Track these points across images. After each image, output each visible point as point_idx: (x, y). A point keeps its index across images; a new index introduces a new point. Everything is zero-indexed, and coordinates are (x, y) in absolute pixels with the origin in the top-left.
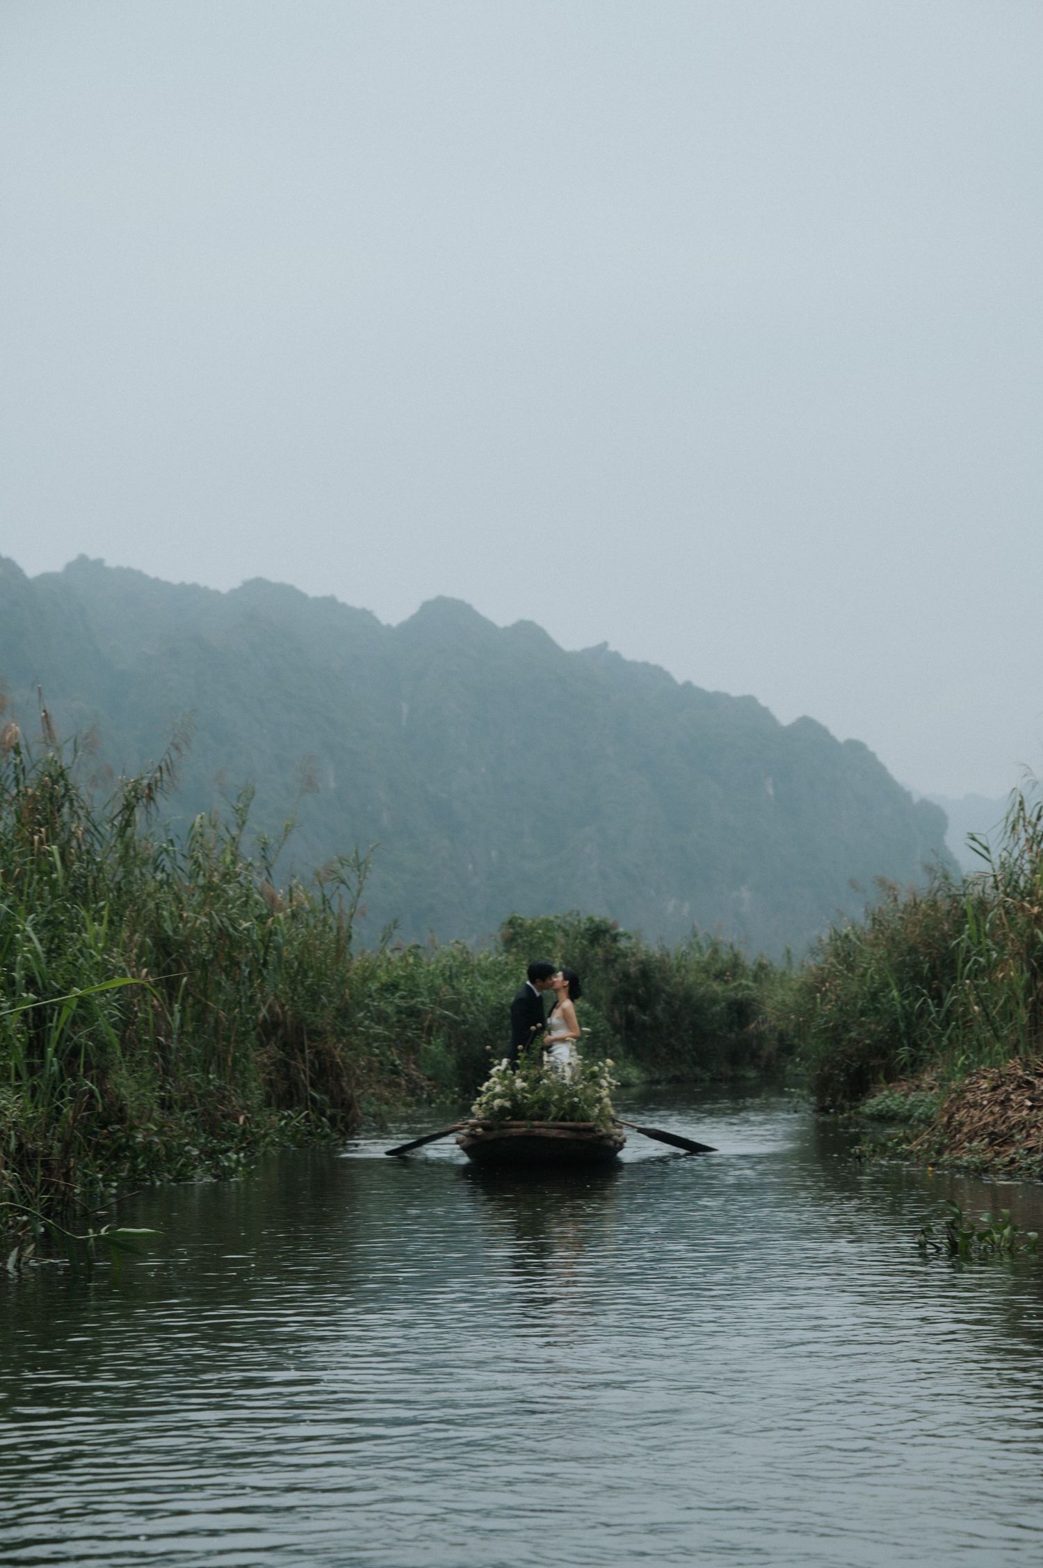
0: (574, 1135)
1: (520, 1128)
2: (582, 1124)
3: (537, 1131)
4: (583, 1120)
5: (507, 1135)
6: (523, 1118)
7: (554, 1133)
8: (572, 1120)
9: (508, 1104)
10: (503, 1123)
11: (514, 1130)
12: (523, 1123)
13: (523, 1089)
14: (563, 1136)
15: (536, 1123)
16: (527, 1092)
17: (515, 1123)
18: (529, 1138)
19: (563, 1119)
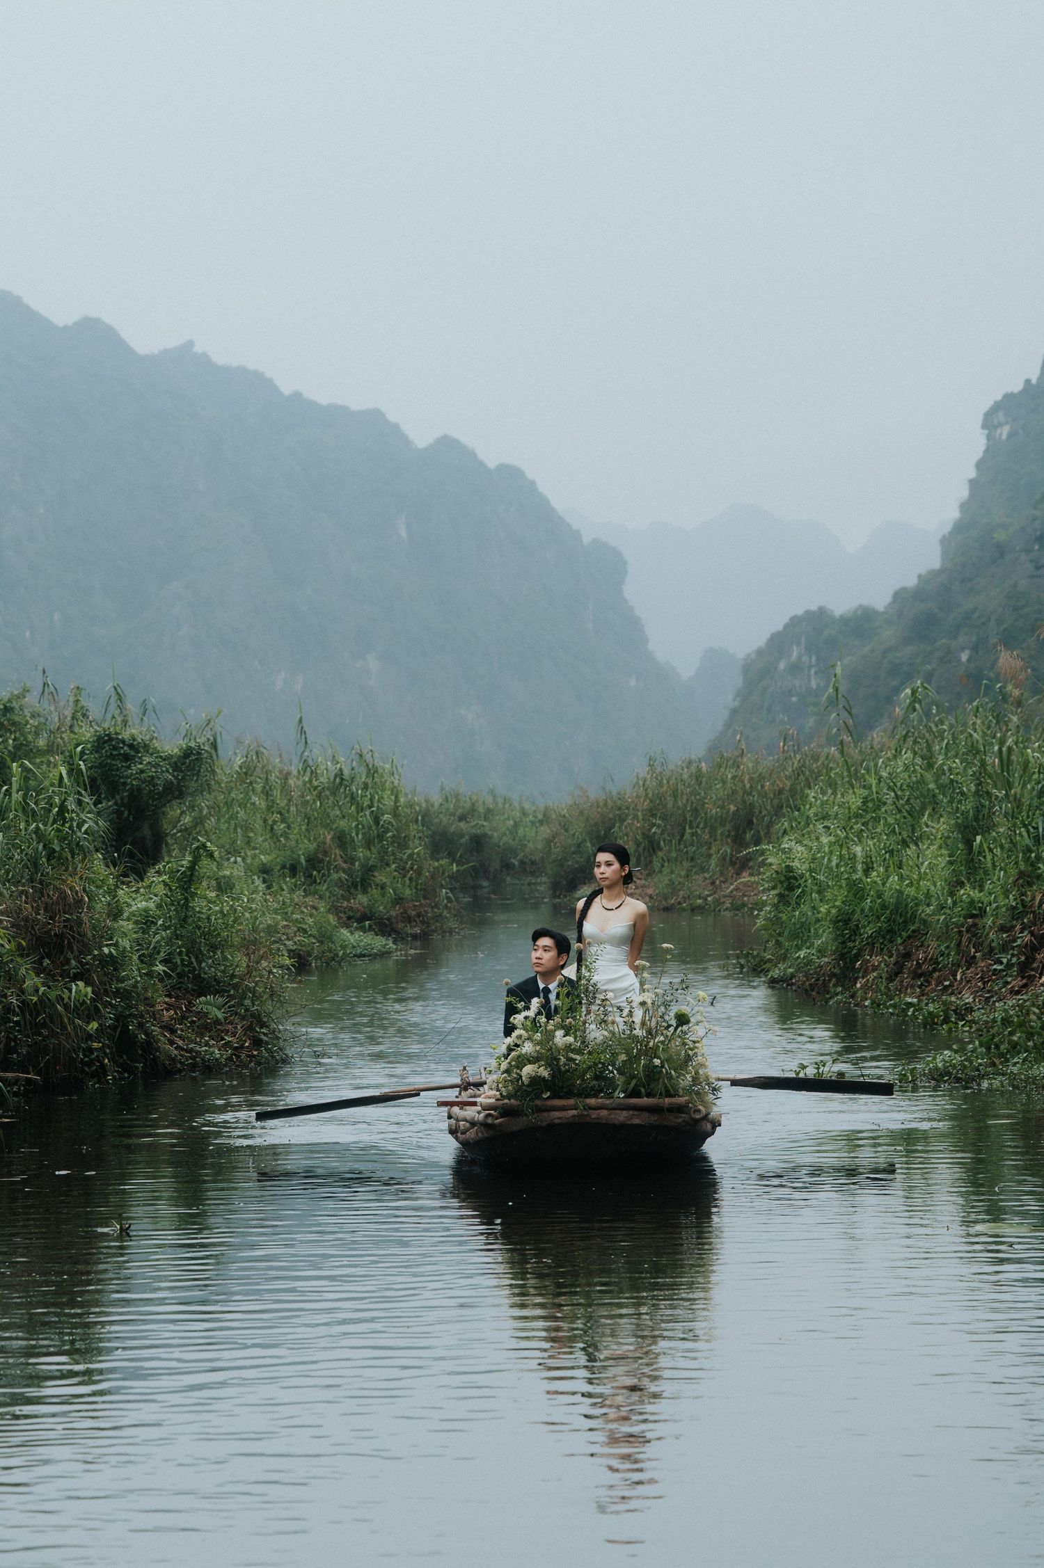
0: (653, 1119)
1: (566, 1111)
2: (667, 1100)
3: (594, 1114)
4: (669, 1095)
5: (545, 1124)
6: (569, 1095)
7: (622, 1116)
8: (648, 1095)
9: (545, 1073)
10: (538, 1102)
11: (557, 1114)
12: (571, 1102)
13: (569, 1048)
14: (636, 1121)
15: (592, 1101)
16: (573, 1051)
17: (557, 1102)
18: (579, 1127)
19: (635, 1093)
